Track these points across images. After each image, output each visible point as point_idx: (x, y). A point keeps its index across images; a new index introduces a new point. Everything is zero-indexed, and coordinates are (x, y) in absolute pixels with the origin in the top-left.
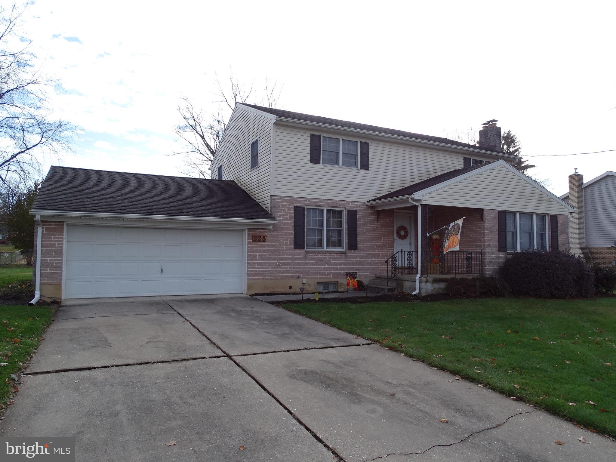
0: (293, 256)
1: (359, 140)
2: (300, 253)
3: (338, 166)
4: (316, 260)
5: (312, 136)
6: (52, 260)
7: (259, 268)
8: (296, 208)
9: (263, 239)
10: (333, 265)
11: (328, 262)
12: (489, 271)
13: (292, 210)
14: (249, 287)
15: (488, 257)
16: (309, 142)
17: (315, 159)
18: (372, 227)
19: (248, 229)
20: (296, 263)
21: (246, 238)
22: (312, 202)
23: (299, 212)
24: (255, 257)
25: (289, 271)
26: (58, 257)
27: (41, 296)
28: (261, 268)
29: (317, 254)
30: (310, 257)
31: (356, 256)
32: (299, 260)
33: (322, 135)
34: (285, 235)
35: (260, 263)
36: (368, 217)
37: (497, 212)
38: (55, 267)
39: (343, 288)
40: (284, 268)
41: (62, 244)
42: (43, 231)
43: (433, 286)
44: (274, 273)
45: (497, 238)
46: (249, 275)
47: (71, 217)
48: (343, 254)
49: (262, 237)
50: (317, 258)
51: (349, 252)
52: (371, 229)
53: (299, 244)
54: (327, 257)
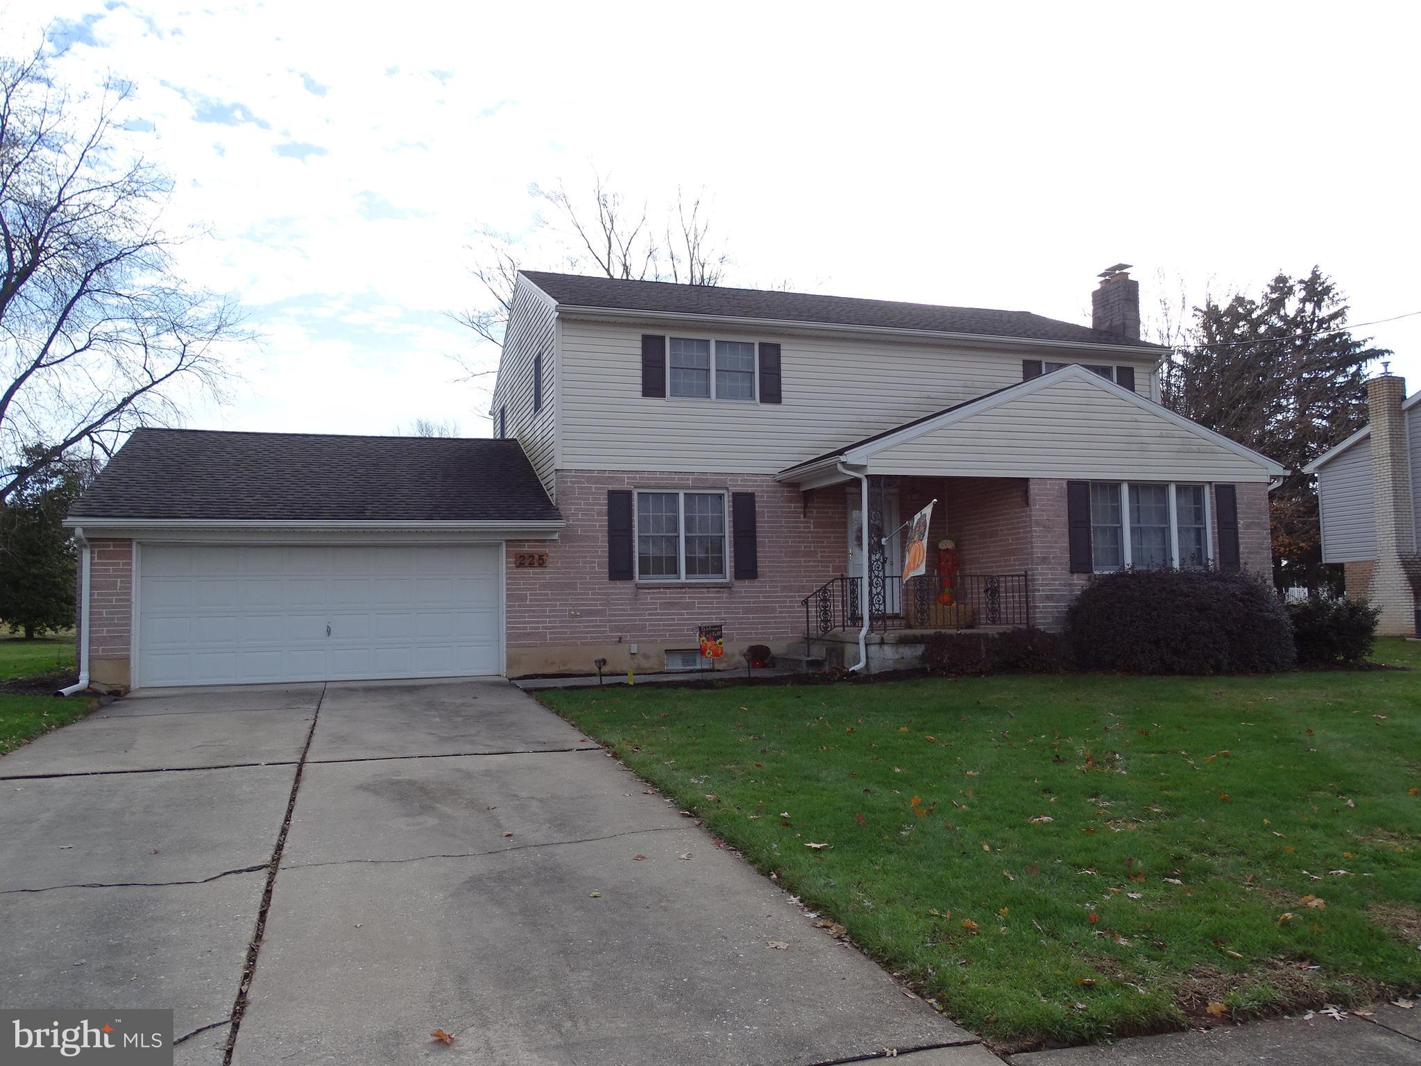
0: (608, 594)
1: (756, 341)
2: (623, 589)
3: (708, 400)
4: (661, 604)
5: (646, 339)
6: (112, 613)
7: (532, 622)
8: (611, 494)
9: (541, 561)
10: (701, 614)
11: (688, 606)
12: (1045, 618)
13: (604, 500)
14: (511, 662)
15: (1042, 585)
16: (639, 352)
17: (653, 386)
18: (793, 527)
19: (507, 541)
20: (614, 610)
21: (503, 560)
22: (648, 479)
23: (619, 503)
24: (522, 598)
25: (599, 626)
26: (121, 606)
27: (90, 682)
28: (538, 622)
29: (662, 590)
30: (648, 597)
31: (756, 592)
32: (621, 605)
33: (668, 335)
34: (588, 552)
35: (533, 611)
36: (784, 507)
37: (1065, 483)
38: (116, 625)
39: (725, 662)
40: (590, 621)
41: (130, 582)
42: (92, 558)
43: (897, 652)
44: (566, 633)
45: (1065, 542)
46: (510, 637)
47: (146, 530)
48: (724, 588)
49: (537, 557)
50: (665, 598)
51: (738, 583)
52: (791, 532)
53: (619, 569)
54: (687, 597)
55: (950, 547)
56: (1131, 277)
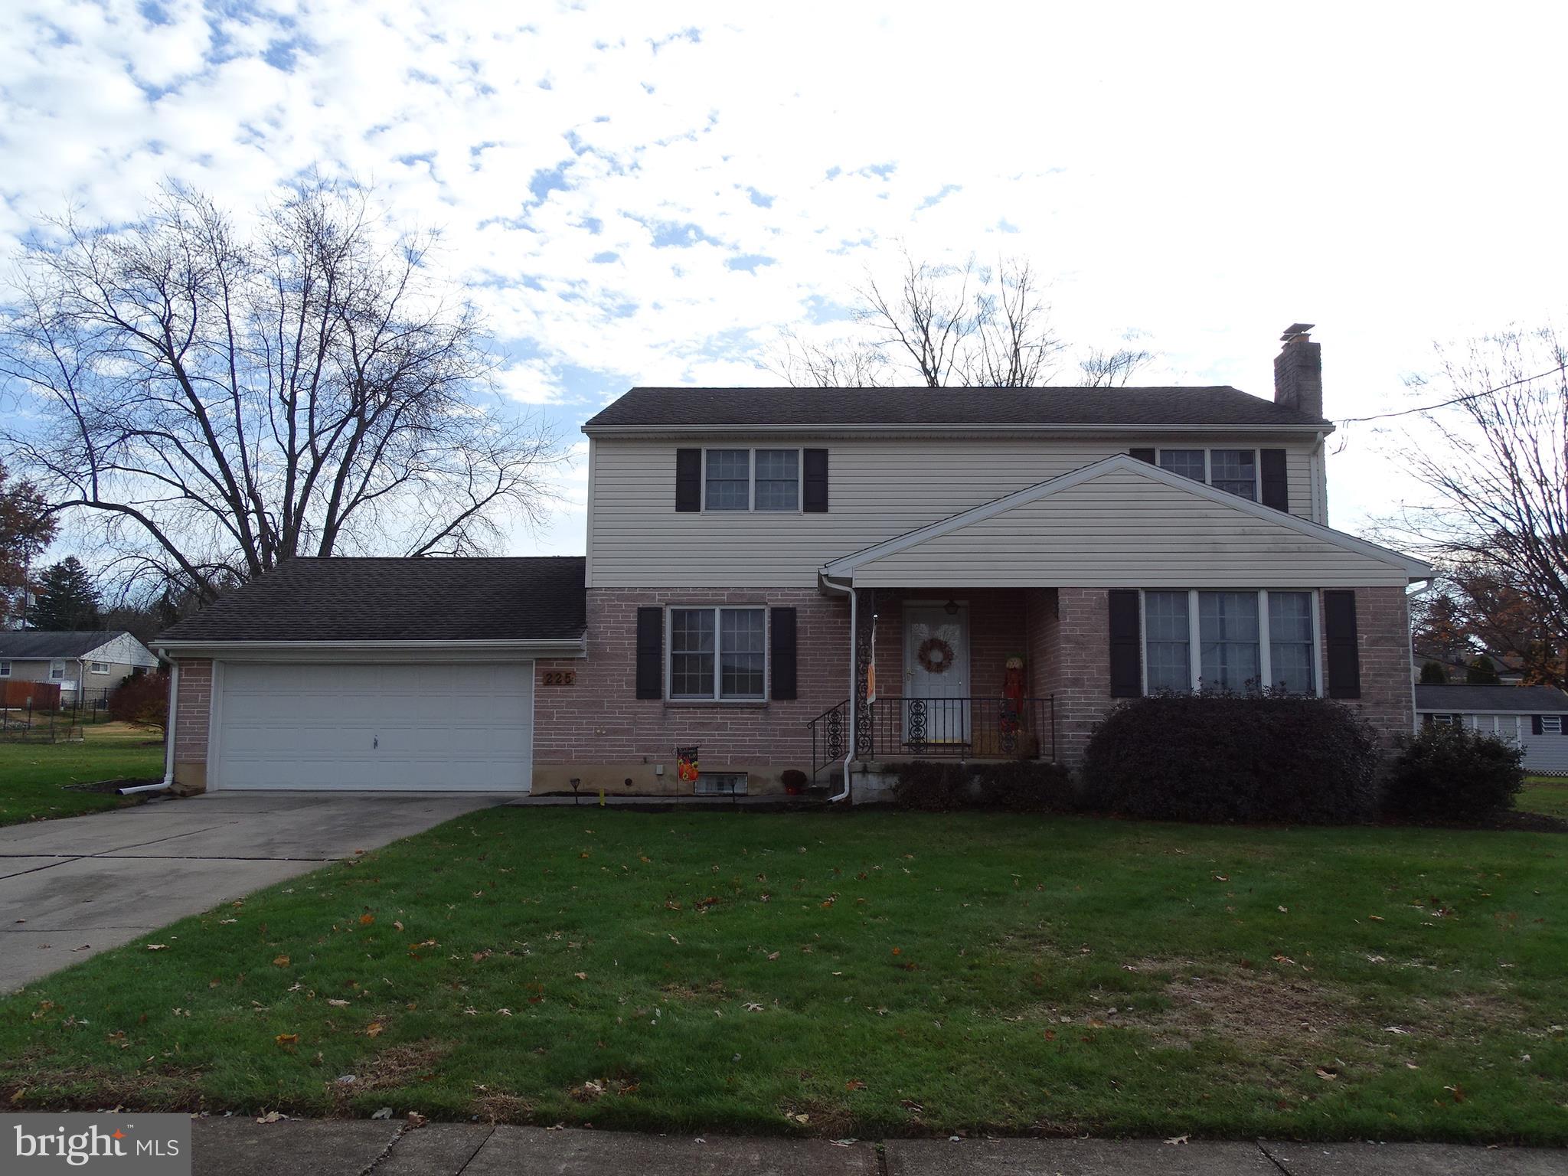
0: (636, 713)
1: (801, 447)
2: (650, 708)
3: (746, 512)
4: (691, 724)
5: (681, 453)
6: (194, 723)
7: (558, 740)
8: (641, 611)
9: (566, 679)
10: (735, 735)
11: (720, 727)
12: (1075, 750)
13: (633, 617)
14: (537, 779)
15: (1072, 711)
16: (674, 466)
17: (687, 501)
18: (839, 644)
19: (537, 659)
20: (641, 729)
21: (530, 681)
22: (682, 595)
23: (649, 619)
24: (550, 716)
25: (624, 746)
26: (201, 717)
27: (173, 781)
28: (563, 740)
29: (691, 710)
30: (677, 716)
31: (795, 713)
32: (649, 724)
33: (704, 448)
34: (615, 670)
35: (559, 729)
36: (830, 622)
37: (1105, 594)
38: (197, 734)
39: (759, 787)
40: (615, 740)
41: (209, 696)
42: (180, 675)
44: (591, 751)
45: (1105, 662)
46: (536, 753)
47: (225, 651)
48: (759, 708)
49: (564, 675)
50: (693, 718)
51: (775, 704)
52: (837, 649)
53: (648, 687)
54: (719, 717)
55: (1017, 666)
56: (1312, 340)
